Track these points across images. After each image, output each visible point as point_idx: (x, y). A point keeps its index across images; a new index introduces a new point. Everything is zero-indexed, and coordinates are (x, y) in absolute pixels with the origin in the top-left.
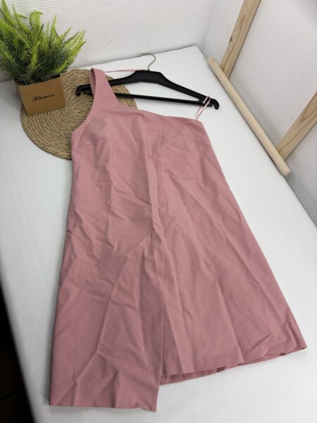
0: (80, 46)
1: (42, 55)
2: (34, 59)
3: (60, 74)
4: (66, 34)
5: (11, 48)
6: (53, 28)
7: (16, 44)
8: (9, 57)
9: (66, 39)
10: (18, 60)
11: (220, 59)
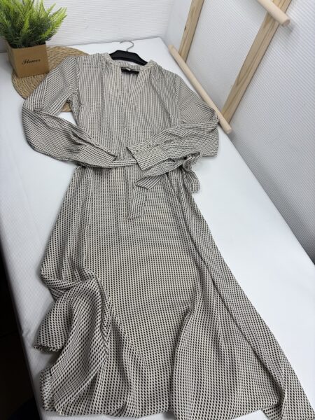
0: (62, 19)
1: (32, 24)
2: (27, 25)
3: (46, 42)
4: (52, 8)
5: (8, 18)
6: (42, 5)
7: (12, 15)
8: (7, 22)
9: (51, 14)
10: (13, 27)
11: (178, 46)
